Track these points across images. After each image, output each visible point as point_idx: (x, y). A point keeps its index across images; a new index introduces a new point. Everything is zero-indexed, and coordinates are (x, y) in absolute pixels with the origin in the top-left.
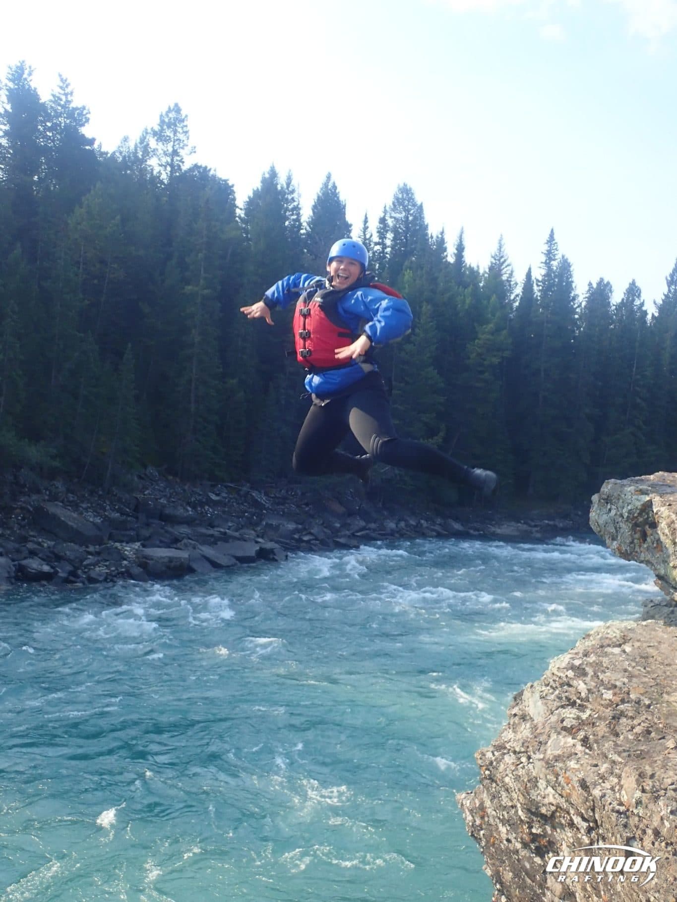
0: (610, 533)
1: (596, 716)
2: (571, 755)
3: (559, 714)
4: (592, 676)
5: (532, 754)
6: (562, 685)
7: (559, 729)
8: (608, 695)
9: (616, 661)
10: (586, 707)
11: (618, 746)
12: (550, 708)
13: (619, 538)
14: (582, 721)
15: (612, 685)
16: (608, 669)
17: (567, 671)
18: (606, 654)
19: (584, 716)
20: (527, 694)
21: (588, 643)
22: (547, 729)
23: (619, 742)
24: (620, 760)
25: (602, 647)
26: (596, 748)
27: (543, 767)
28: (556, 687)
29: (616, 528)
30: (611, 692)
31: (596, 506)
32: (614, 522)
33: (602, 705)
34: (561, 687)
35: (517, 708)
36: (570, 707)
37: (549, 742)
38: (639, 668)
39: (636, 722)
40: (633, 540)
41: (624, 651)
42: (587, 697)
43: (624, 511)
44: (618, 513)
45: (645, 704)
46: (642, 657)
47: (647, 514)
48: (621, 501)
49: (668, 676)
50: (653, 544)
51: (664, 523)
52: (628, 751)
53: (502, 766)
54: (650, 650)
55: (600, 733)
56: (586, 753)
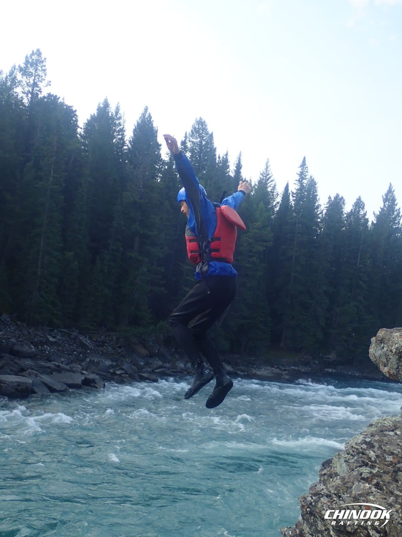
0: (383, 362)
1: (382, 471)
2: (368, 494)
3: (358, 471)
4: (378, 448)
5: (342, 494)
7: (359, 479)
8: (390, 459)
9: (392, 439)
10: (375, 466)
11: (399, 487)
12: (352, 467)
13: (389, 365)
14: (374, 474)
15: (391, 453)
16: (387, 444)
17: (362, 445)
18: (385, 435)
19: (374, 472)
20: (335, 460)
21: (373, 429)
22: (351, 480)
23: (399, 485)
25: (382, 431)
26: (385, 489)
27: (351, 500)
28: (355, 455)
29: (387, 359)
30: (391, 457)
31: (374, 344)
32: (386, 355)
33: (386, 465)
34: (358, 455)
35: (326, 470)
36: (364, 466)
37: (354, 487)
40: (398, 367)
41: (396, 434)
42: (376, 460)
43: (393, 348)
44: (389, 349)
48: (391, 342)
53: (320, 504)
55: (386, 480)
56: (378, 492)
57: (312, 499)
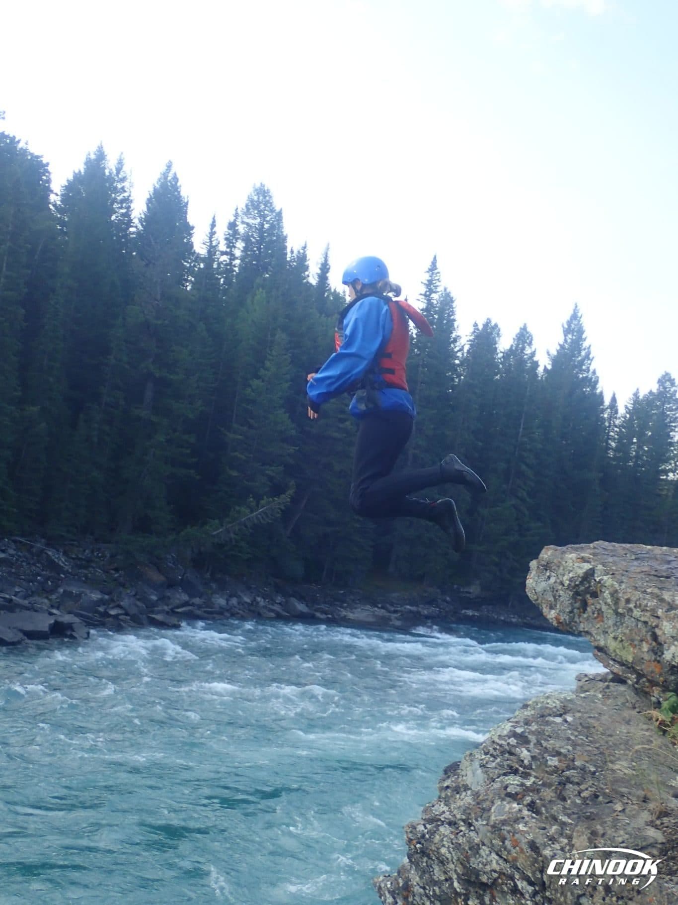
0: (548, 601)
1: (540, 783)
2: (517, 820)
3: (502, 782)
4: (535, 744)
5: (474, 821)
7: (503, 796)
8: (553, 762)
9: (559, 730)
11: (567, 809)
12: (491, 775)
13: (558, 606)
14: (527, 787)
15: (557, 752)
16: (551, 737)
17: (509, 738)
18: (548, 723)
19: (528, 783)
20: (465, 764)
21: (528, 713)
22: (490, 797)
23: (567, 806)
24: (570, 821)
25: (542, 716)
26: (544, 812)
27: (487, 832)
28: (497, 755)
29: (554, 597)
30: (556, 759)
31: (534, 572)
32: (553, 590)
33: (547, 772)
34: (502, 755)
35: (450, 781)
36: (512, 775)
37: (493, 808)
38: (582, 737)
39: (583, 787)
40: (573, 609)
41: (566, 721)
42: (531, 765)
43: (565, 578)
44: (558, 581)
45: (590, 771)
46: (583, 727)
47: (589, 582)
48: (561, 568)
49: (611, 746)
50: (594, 614)
51: (607, 592)
52: (577, 814)
53: (438, 837)
54: (591, 721)
55: (546, 798)
56: (533, 818)
57: (426, 828)
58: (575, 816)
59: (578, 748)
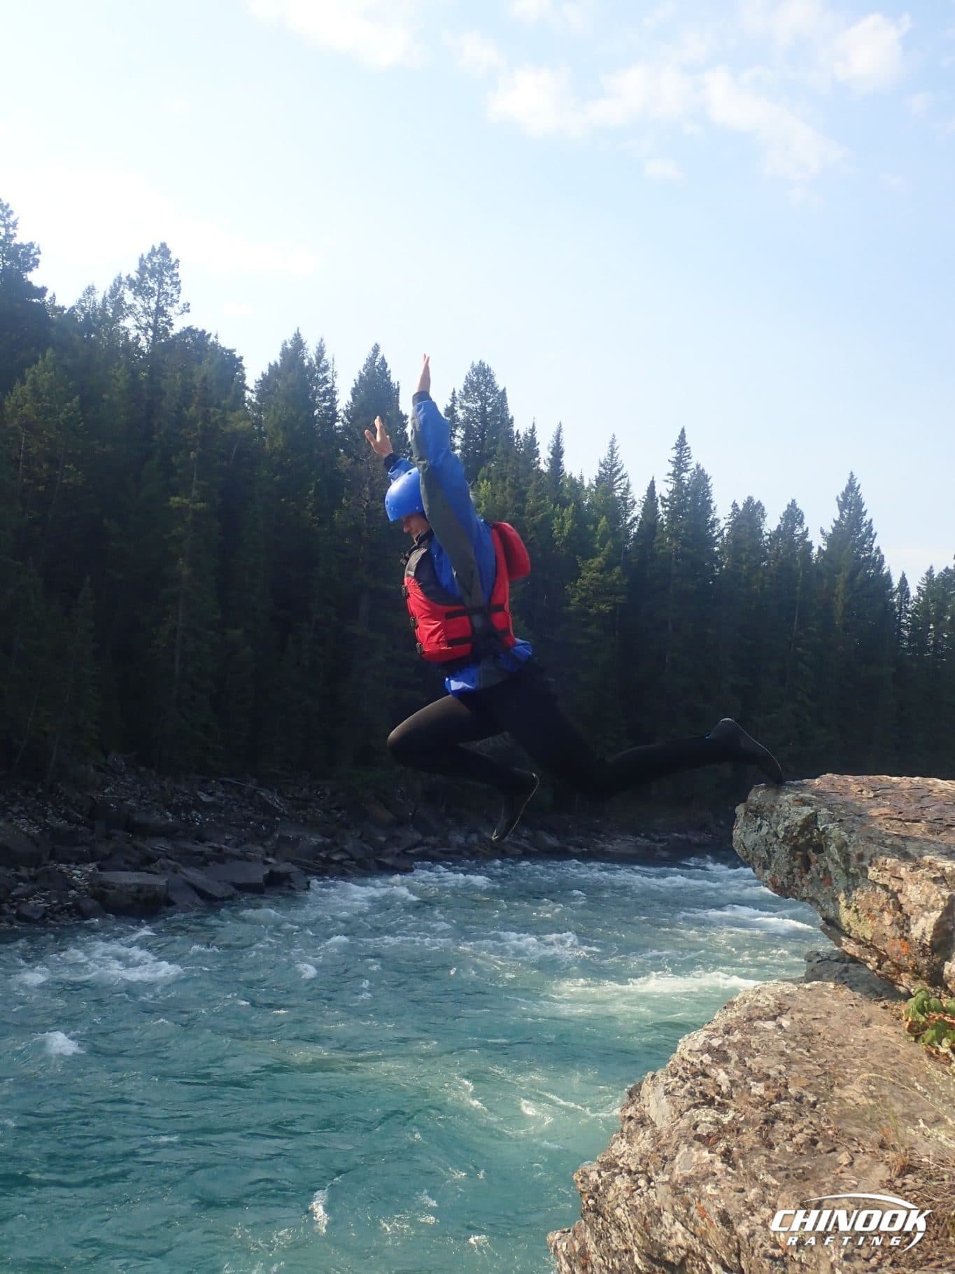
0: (760, 858)
1: (742, 1119)
2: (708, 1176)
3: (692, 1117)
4: (736, 1062)
5: (653, 1174)
6: (695, 1075)
7: (691, 1139)
8: (758, 1089)
9: (769, 1040)
10: (729, 1107)
11: (772, 1162)
12: (679, 1107)
13: (773, 865)
14: (723, 1126)
15: (764, 1074)
16: (758, 1051)
17: (702, 1055)
18: (756, 1031)
19: (726, 1120)
20: (646, 1088)
21: (731, 1015)
22: (675, 1139)
23: (773, 1157)
24: (775, 1182)
25: (750, 1019)
26: (742, 1166)
27: (668, 1193)
28: (687, 1078)
29: (768, 852)
30: (762, 1085)
31: (741, 821)
32: (766, 843)
33: (750, 1103)
34: (694, 1078)
35: (633, 1108)
36: (706, 1106)
37: (678, 1157)
38: (801, 1050)
39: (796, 1128)
40: (792, 869)
41: (780, 1027)
42: (730, 1093)
43: (779, 829)
44: (772, 831)
45: (809, 1101)
46: (804, 1035)
47: (812, 833)
48: (775, 814)
49: (841, 1062)
50: (819, 874)
51: (834, 845)
52: (785, 1169)
53: (612, 1192)
54: (816, 1025)
55: (747, 1144)
56: (728, 1173)
57: (600, 1176)
58: (782, 1174)
59: (794, 1067)
